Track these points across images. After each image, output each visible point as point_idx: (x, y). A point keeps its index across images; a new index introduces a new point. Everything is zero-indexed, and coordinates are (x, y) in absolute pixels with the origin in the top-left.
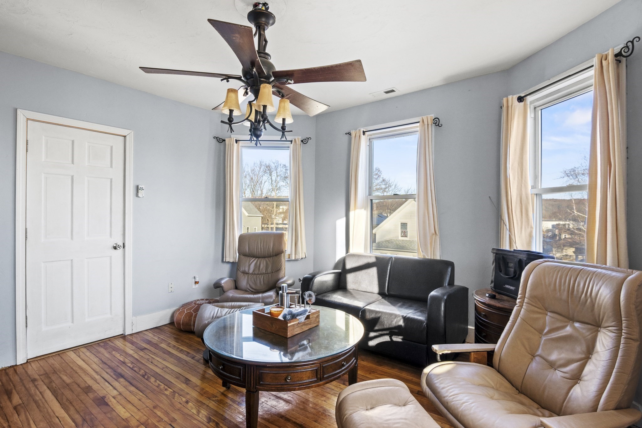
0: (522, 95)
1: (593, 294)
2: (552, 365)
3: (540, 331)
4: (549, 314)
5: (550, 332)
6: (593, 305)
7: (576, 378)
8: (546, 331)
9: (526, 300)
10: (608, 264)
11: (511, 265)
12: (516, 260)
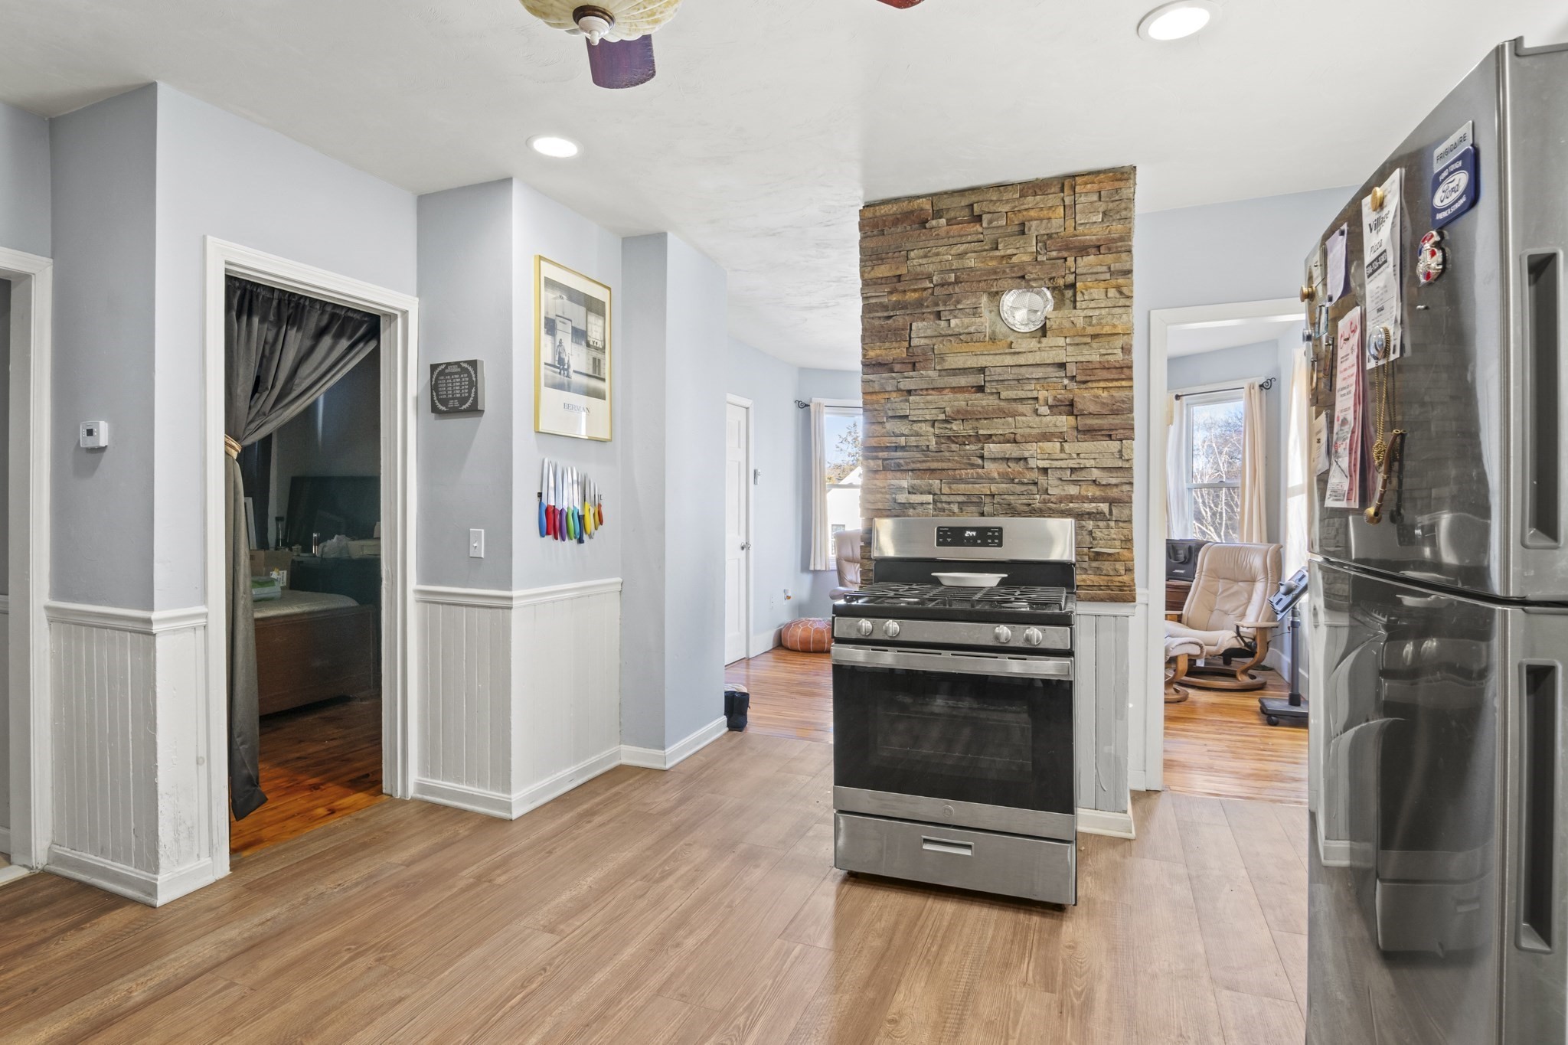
0: (1180, 394)
1: (1251, 561)
2: (1226, 613)
3: (1215, 594)
4: (1221, 580)
5: (1222, 593)
6: (1251, 568)
7: (1243, 615)
8: (1220, 590)
9: (1203, 573)
10: (1254, 541)
11: (1181, 552)
12: (1187, 547)
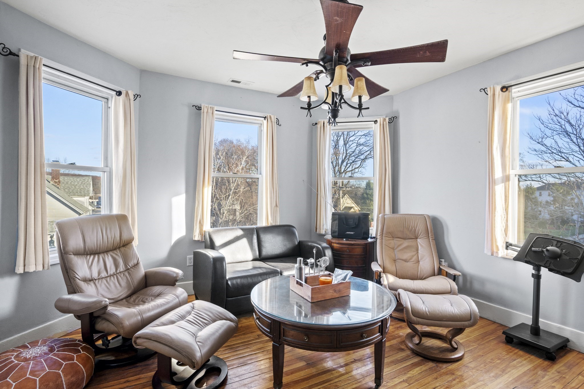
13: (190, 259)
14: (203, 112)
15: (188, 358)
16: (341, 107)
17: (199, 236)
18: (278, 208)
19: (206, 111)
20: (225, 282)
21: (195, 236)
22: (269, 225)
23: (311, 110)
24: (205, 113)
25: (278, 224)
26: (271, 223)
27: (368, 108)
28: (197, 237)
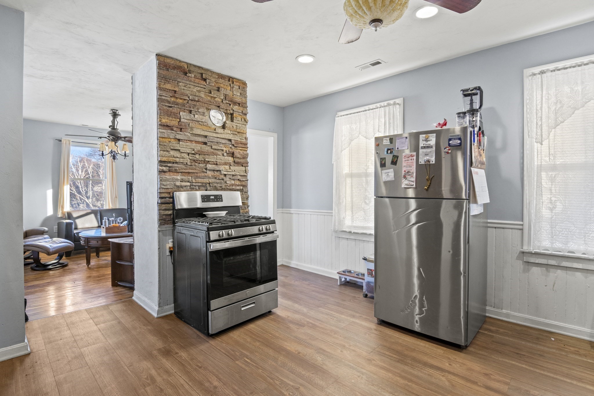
13: (56, 228)
14: (63, 143)
15: (46, 250)
16: (117, 155)
17: (61, 215)
18: (117, 199)
19: (64, 142)
20: (73, 234)
21: (59, 215)
22: (111, 208)
23: (104, 156)
24: (64, 144)
25: (118, 208)
26: (112, 207)
27: (128, 156)
28: (60, 215)
